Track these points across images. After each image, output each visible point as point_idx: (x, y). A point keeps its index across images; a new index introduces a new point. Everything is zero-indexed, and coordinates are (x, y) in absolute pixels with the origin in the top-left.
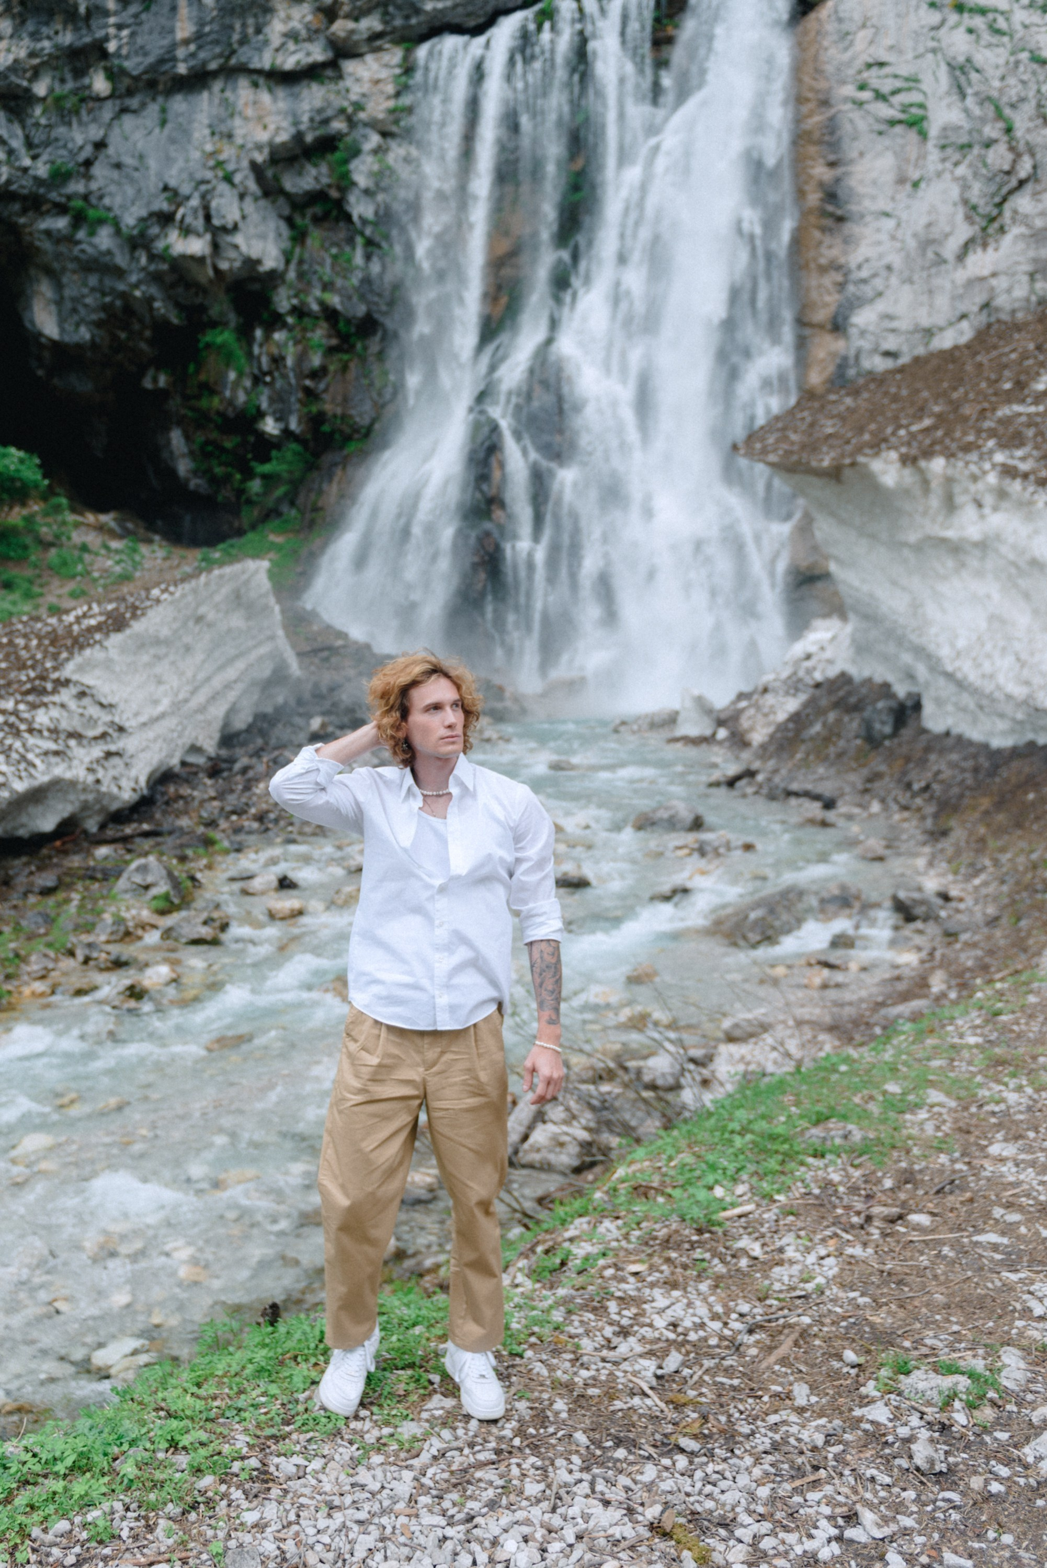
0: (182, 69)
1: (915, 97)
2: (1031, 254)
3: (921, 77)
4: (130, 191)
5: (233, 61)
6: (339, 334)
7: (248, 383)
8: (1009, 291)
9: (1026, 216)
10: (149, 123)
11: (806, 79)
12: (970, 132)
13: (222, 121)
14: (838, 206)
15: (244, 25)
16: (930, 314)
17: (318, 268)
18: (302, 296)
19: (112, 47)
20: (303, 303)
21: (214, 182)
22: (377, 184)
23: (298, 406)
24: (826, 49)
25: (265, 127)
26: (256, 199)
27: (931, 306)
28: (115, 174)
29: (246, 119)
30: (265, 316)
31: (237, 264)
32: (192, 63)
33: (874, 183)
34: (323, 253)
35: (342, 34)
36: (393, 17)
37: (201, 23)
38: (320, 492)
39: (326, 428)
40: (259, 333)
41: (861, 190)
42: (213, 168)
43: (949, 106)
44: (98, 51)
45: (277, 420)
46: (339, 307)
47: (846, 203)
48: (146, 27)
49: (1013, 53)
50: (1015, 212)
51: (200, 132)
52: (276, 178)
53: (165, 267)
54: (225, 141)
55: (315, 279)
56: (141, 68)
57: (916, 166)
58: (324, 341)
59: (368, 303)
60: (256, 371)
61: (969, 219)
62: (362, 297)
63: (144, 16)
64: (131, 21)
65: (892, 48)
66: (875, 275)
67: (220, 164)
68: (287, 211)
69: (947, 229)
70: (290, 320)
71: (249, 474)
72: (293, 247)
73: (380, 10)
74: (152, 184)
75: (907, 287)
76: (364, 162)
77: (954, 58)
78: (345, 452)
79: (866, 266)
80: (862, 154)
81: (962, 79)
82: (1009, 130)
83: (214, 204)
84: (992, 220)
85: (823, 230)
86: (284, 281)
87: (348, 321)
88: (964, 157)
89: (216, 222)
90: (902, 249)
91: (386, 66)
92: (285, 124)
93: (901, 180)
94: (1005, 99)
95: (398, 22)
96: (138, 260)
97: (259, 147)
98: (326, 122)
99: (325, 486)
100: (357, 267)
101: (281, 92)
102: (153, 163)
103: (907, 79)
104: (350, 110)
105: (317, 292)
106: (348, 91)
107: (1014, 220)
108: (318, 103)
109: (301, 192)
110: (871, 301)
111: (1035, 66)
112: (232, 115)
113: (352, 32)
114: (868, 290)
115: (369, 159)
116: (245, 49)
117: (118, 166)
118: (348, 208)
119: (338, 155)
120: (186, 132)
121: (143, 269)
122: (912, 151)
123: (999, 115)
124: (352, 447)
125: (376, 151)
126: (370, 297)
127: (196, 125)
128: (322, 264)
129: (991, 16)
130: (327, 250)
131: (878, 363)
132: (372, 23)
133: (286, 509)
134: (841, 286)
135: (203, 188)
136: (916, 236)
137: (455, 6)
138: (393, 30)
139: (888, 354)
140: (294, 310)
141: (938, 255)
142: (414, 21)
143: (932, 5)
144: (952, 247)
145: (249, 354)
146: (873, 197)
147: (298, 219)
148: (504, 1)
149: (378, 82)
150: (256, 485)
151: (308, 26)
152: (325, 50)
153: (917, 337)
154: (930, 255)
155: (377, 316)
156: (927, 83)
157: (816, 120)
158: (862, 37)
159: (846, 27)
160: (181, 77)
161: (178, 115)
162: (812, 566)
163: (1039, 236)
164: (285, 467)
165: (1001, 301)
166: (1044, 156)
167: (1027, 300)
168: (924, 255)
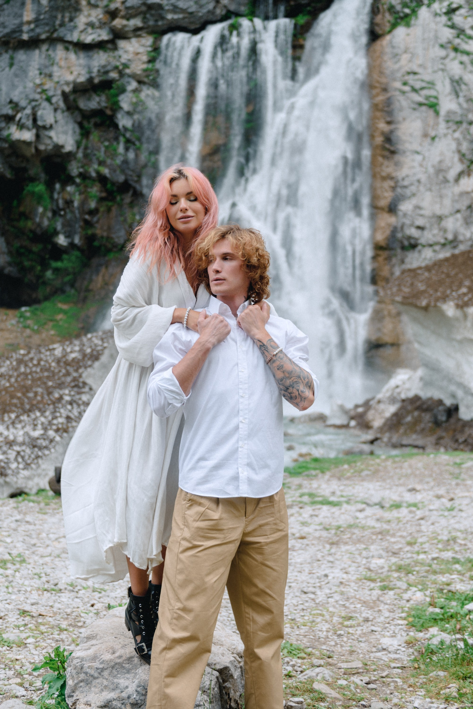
0: (25, 37)
1: (432, 93)
3: (436, 83)
5: (55, 35)
6: (107, 191)
7: (50, 214)
10: (3, 64)
11: (376, 76)
12: (462, 115)
13: (46, 67)
14: (392, 145)
15: (63, 17)
16: (441, 209)
17: (96, 152)
18: (86, 167)
20: (86, 171)
21: (40, 101)
22: (134, 110)
23: (79, 230)
24: (385, 62)
25: (71, 73)
26: (63, 112)
27: (441, 204)
29: (60, 67)
30: (63, 177)
31: (50, 147)
32: (32, 34)
33: (411, 135)
34: (99, 144)
35: (119, 27)
36: (148, 20)
37: (39, 13)
38: (91, 281)
39: (96, 244)
40: (58, 186)
41: (404, 138)
42: (40, 93)
43: (451, 100)
45: (66, 237)
46: (108, 175)
47: (396, 144)
48: (6, 12)
51: (33, 72)
52: (75, 101)
53: (6, 145)
54: (47, 78)
55: (94, 159)
56: (2, 35)
57: (433, 129)
58: (98, 194)
59: (126, 175)
60: (55, 208)
61: (461, 161)
62: (123, 171)
63: (5, 6)
65: (420, 66)
66: (412, 184)
67: (44, 91)
68: (79, 119)
69: (450, 165)
70: (78, 180)
71: (45, 266)
72: (82, 140)
73: (142, 16)
74: (3, 99)
75: (428, 193)
76: (127, 97)
77: (453, 76)
78: (107, 258)
79: (406, 179)
80: (404, 119)
81: (457, 88)
83: (39, 113)
84: (472, 162)
85: (384, 157)
86: (75, 158)
87: (113, 184)
88: (458, 128)
89: (40, 123)
90: (426, 172)
91: (143, 46)
92: (83, 72)
93: (425, 135)
95: (151, 23)
97: (67, 83)
98: (107, 73)
99: (94, 277)
100: (120, 154)
101: (82, 55)
102: (4, 87)
103: (429, 83)
104: (121, 67)
105: (96, 166)
106: (120, 57)
108: (103, 62)
109: (89, 109)
110: (409, 198)
112: (52, 64)
113: (125, 26)
114: (408, 192)
115: (131, 95)
116: (63, 29)
118: (116, 121)
119: (112, 91)
120: (24, 71)
122: (431, 120)
124: (111, 255)
125: (134, 91)
126: (127, 171)
127: (31, 68)
128: (99, 150)
129: (471, 57)
130: (102, 143)
131: (413, 232)
132: (137, 22)
133: (68, 289)
134: (394, 188)
135: (34, 104)
136: (433, 166)
137: (184, 18)
138: (149, 27)
139: (419, 228)
140: (81, 175)
141: (445, 178)
142: (160, 23)
143: (442, 46)
144: (452, 174)
145: (51, 197)
146: (411, 143)
147: (86, 124)
148: (211, 17)
149: (138, 54)
150: (49, 274)
151: (100, 20)
152: (108, 34)
153: (434, 220)
154: (441, 177)
155: (131, 182)
156: (439, 86)
157: (381, 98)
158: (405, 58)
159: (396, 51)
160: (24, 41)
161: (20, 61)
162: (378, 339)
164: (70, 265)
168: (437, 177)
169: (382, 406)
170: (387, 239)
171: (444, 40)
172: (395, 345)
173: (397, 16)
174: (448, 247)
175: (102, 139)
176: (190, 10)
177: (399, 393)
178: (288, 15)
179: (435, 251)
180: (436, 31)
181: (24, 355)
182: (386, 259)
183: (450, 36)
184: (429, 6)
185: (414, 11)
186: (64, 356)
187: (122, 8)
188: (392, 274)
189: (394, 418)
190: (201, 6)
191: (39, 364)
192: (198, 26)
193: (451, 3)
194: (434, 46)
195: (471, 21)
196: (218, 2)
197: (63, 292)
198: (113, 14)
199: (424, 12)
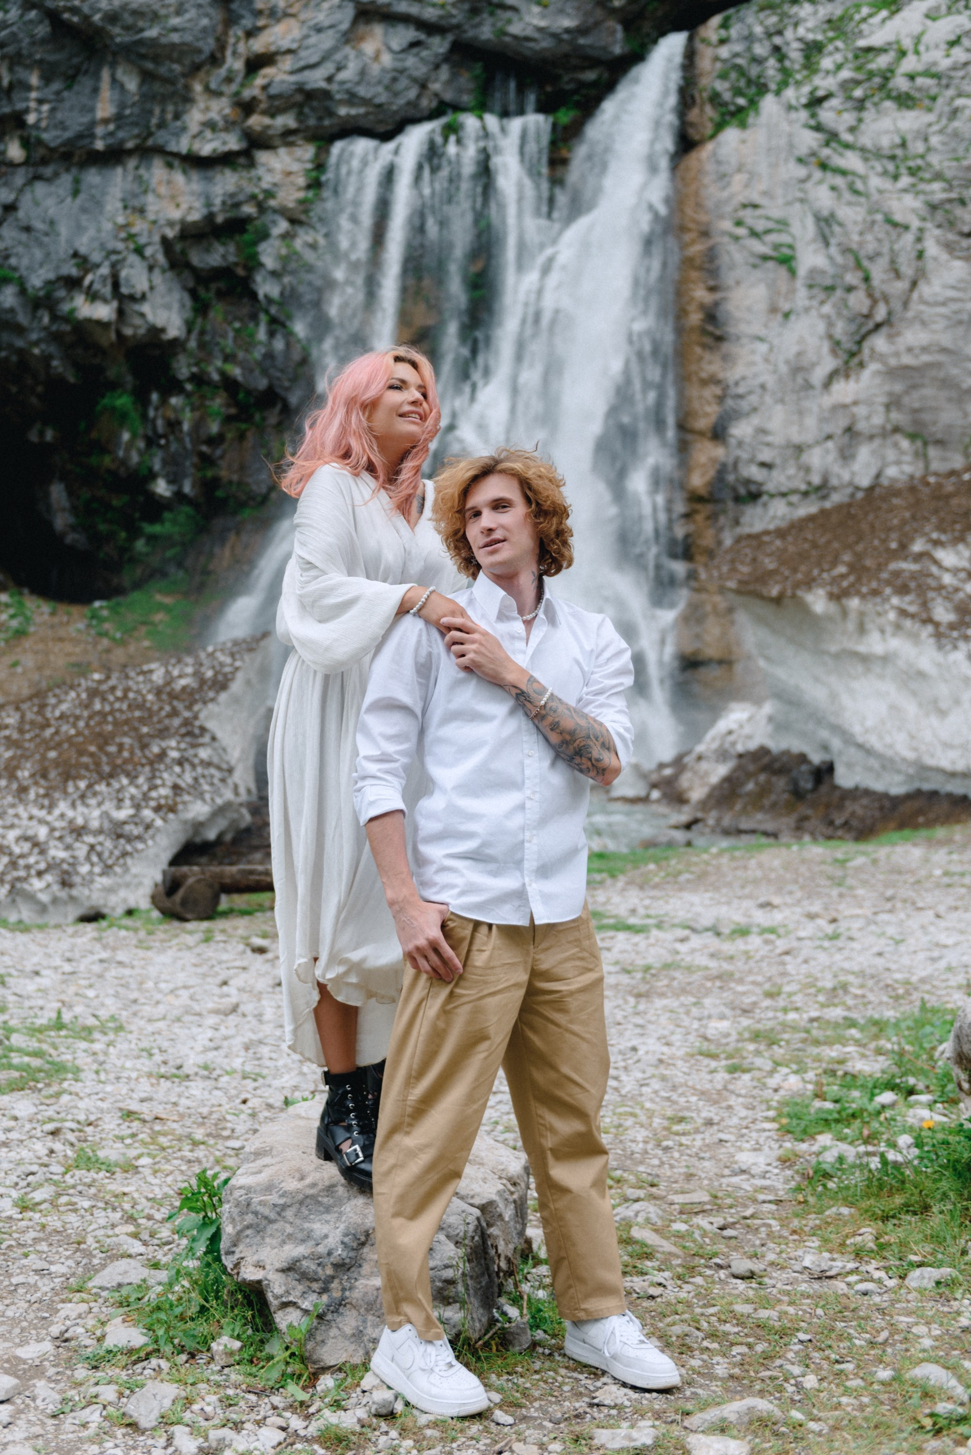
0: (99, 145)
1: (784, 238)
2: (887, 388)
3: (790, 221)
4: (38, 254)
5: (150, 142)
6: (237, 404)
7: (141, 444)
8: (868, 418)
9: (881, 355)
10: (61, 192)
11: (689, 211)
12: (834, 276)
13: (135, 196)
14: (716, 326)
15: (163, 111)
16: (800, 433)
17: (220, 340)
18: (203, 365)
19: (31, 119)
20: (203, 372)
21: (125, 253)
22: (284, 268)
23: (192, 470)
24: (705, 186)
25: (178, 206)
26: (164, 271)
27: (801, 424)
28: (24, 237)
29: (159, 196)
30: (163, 381)
31: (142, 331)
32: (110, 141)
33: (749, 309)
34: (225, 325)
35: (258, 128)
36: (307, 117)
37: (122, 106)
38: (211, 555)
39: (220, 494)
40: (155, 397)
41: (737, 314)
42: (125, 240)
43: (816, 251)
44: (18, 120)
45: (170, 482)
46: (240, 378)
47: (725, 324)
48: (67, 104)
49: (869, 213)
50: (872, 350)
51: (113, 205)
52: (183, 253)
53: (67, 328)
54: (137, 215)
55: (217, 352)
56: (59, 141)
57: (786, 299)
58: (223, 410)
59: (270, 377)
60: (150, 433)
61: (834, 352)
62: (265, 372)
63: (66, 94)
64: (52, 97)
65: (765, 193)
66: (750, 393)
67: (131, 237)
68: (191, 284)
69: (815, 359)
70: (189, 387)
71: (134, 533)
72: (195, 317)
73: (296, 110)
74: (62, 249)
75: (779, 407)
76: (272, 246)
77: (819, 211)
78: (239, 518)
79: (742, 383)
80: (738, 283)
81: (827, 231)
82: (867, 279)
83: (123, 274)
84: (852, 354)
85: (704, 346)
86: (185, 350)
87: (249, 392)
88: (828, 297)
89: (124, 290)
90: (775, 372)
91: (299, 160)
92: (197, 204)
93: (773, 309)
94: (862, 253)
95: (312, 122)
96: (41, 319)
97: (171, 224)
98: (237, 205)
99: (217, 550)
100: (260, 343)
101: (195, 175)
102: (64, 230)
103: (778, 222)
104: (261, 197)
105: (219, 363)
106: (259, 179)
107: (872, 359)
108: (231, 188)
109: (207, 267)
110: (748, 415)
111: (888, 227)
112: (145, 192)
113: (268, 127)
114: (744, 405)
115: (277, 243)
116: (163, 132)
117: (28, 229)
118: (253, 286)
119: (247, 237)
120: (98, 203)
121: (45, 329)
122: (783, 285)
123: (859, 266)
124: (246, 513)
125: (284, 236)
126: (272, 371)
127: (108, 198)
128: (224, 336)
129: (850, 178)
130: (230, 323)
131: (754, 472)
132: (286, 120)
133: (172, 569)
134: (721, 399)
135: (114, 258)
136: (787, 362)
137: (367, 114)
138: (308, 128)
139: (763, 465)
140: (194, 378)
141: (806, 381)
142: (327, 122)
143: (800, 161)
144: (819, 375)
145: (144, 416)
146: (749, 323)
147: (202, 293)
148: (412, 112)
149: (289, 174)
150: (140, 545)
151: (225, 118)
152: (240, 140)
153: (789, 452)
154: (800, 380)
155: (278, 390)
156: (796, 228)
157: (697, 249)
158: (738, 180)
159: (723, 169)
160: (98, 152)
161: (91, 187)
162: (696, 653)
163: (893, 373)
164: (177, 529)
165: (862, 426)
166: (897, 305)
167: (883, 428)
168: (794, 380)
169: (704, 766)
170: (710, 484)
171: (803, 151)
172: (726, 663)
173: (724, 110)
174: (813, 497)
175: (230, 318)
176: (377, 101)
177: (734, 744)
178: (542, 108)
179: (790, 504)
180: (790, 135)
181: (100, 682)
182: (708, 518)
183: (814, 145)
184: (778, 93)
185: (753, 103)
186: (168, 684)
187: (262, 97)
188: (719, 543)
189: (726, 785)
191: (125, 697)
192: (390, 128)
193: (816, 89)
194: (786, 160)
195: (849, 118)
196: (423, 86)
197: (164, 574)
198: (248, 108)
199: (769, 104)
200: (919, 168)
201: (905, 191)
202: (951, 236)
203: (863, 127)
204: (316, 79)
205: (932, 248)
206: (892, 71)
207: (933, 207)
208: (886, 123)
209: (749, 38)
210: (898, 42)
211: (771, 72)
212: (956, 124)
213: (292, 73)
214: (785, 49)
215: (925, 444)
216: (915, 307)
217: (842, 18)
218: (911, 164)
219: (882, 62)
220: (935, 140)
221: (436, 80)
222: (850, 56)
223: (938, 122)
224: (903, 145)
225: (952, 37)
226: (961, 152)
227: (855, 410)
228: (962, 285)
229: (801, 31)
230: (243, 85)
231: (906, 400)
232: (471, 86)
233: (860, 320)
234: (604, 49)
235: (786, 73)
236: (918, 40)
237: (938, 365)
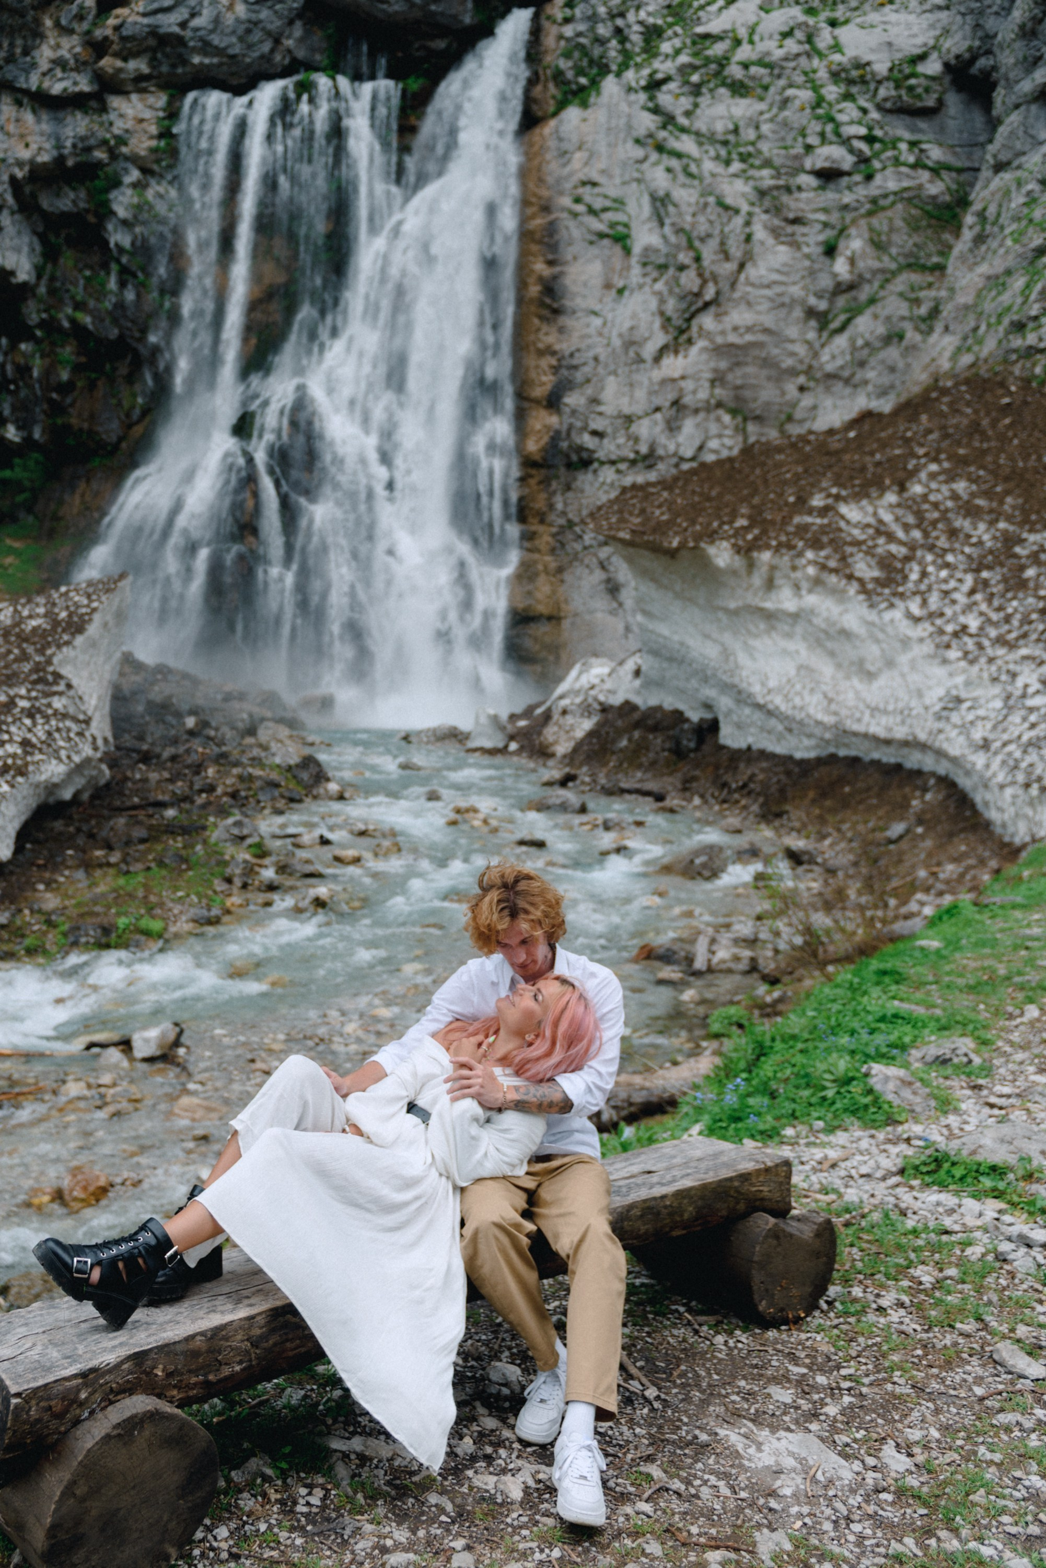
1: (620, 217)
2: (712, 364)
3: (627, 200)
6: (87, 353)
8: (694, 392)
9: (709, 333)
11: (531, 185)
12: (667, 255)
14: (554, 299)
15: (12, 45)
16: (630, 404)
17: (72, 288)
18: (53, 312)
20: (53, 319)
22: (135, 217)
23: (42, 417)
24: (548, 163)
25: (27, 145)
26: (13, 213)
27: (632, 397)
29: (7, 134)
30: (13, 325)
33: (585, 284)
34: (75, 273)
35: (110, 71)
36: (160, 63)
38: (61, 502)
39: (71, 441)
40: (4, 341)
41: (573, 288)
43: (650, 230)
45: (19, 428)
46: (90, 327)
47: (562, 298)
49: (702, 195)
50: (701, 328)
52: (34, 196)
55: (67, 300)
57: (620, 275)
58: (73, 358)
59: (121, 327)
61: (664, 327)
62: (115, 321)
65: (603, 172)
66: (584, 364)
68: (40, 229)
69: (646, 334)
70: (39, 333)
72: (45, 264)
73: (149, 55)
75: (612, 378)
76: (123, 194)
77: (655, 191)
78: (89, 466)
79: (577, 355)
80: (575, 258)
81: (662, 211)
82: (698, 259)
84: (682, 331)
85: (541, 318)
86: (34, 295)
87: (99, 341)
88: (661, 275)
90: (608, 345)
91: (151, 107)
92: (47, 146)
93: (608, 286)
94: (695, 234)
95: (165, 69)
97: (20, 164)
98: (88, 150)
99: (67, 497)
100: (111, 292)
101: (45, 116)
103: (615, 200)
104: (113, 143)
105: (69, 311)
106: (111, 124)
107: (700, 336)
108: (82, 131)
109: (57, 212)
110: (582, 385)
111: (720, 210)
113: (120, 70)
115: (129, 192)
116: (11, 67)
118: (104, 234)
119: (98, 183)
122: (617, 263)
123: (691, 246)
124: (96, 462)
125: (135, 185)
126: (122, 321)
128: (76, 285)
129: (685, 161)
130: (80, 271)
131: (588, 441)
132: (140, 65)
133: (22, 515)
134: (556, 369)
137: (221, 64)
138: (160, 75)
139: (595, 433)
140: (42, 324)
141: (638, 354)
142: (180, 70)
143: (638, 141)
144: (650, 350)
146: (584, 297)
147: (52, 238)
148: (265, 67)
149: (141, 121)
151: (75, 56)
152: (91, 82)
153: (620, 421)
154: (632, 354)
155: (130, 341)
156: (632, 207)
157: (538, 222)
158: (579, 157)
159: (565, 146)
162: (528, 609)
163: (719, 350)
164: (26, 475)
165: (687, 400)
166: (725, 286)
167: (708, 402)
168: (627, 353)
169: (569, 720)
170: (544, 449)
171: (641, 132)
172: (554, 618)
173: (566, 88)
174: (640, 465)
175: (81, 265)
176: (231, 51)
177: (597, 697)
178: (391, 75)
179: (618, 472)
180: (629, 116)
182: (541, 482)
183: (652, 126)
184: (618, 75)
185: (595, 83)
186: (17, 624)
187: (115, 38)
188: (551, 506)
190: (250, 47)
192: (243, 81)
193: (655, 72)
194: (625, 141)
195: (685, 103)
196: (277, 41)
197: (14, 519)
198: (99, 48)
199: (610, 85)
200: (750, 155)
201: (735, 175)
202: (777, 222)
203: (698, 111)
204: (170, 23)
205: (760, 233)
206: (727, 59)
207: (762, 193)
208: (720, 109)
209: (593, 18)
210: (733, 31)
211: (613, 54)
212: (786, 113)
213: (144, 15)
214: (626, 31)
215: (745, 420)
216: (742, 288)
217: (681, 5)
218: (742, 150)
219: (718, 49)
220: (765, 128)
221: (289, 37)
222: (688, 41)
223: (769, 110)
224: (736, 131)
225: (786, 29)
226: (789, 142)
227: (683, 384)
228: (785, 269)
229: (642, 14)
230: (94, 24)
231: (730, 377)
232: (324, 45)
233: (689, 298)
234: (455, 17)
235: (627, 55)
236: (752, 30)
237: (760, 345)
